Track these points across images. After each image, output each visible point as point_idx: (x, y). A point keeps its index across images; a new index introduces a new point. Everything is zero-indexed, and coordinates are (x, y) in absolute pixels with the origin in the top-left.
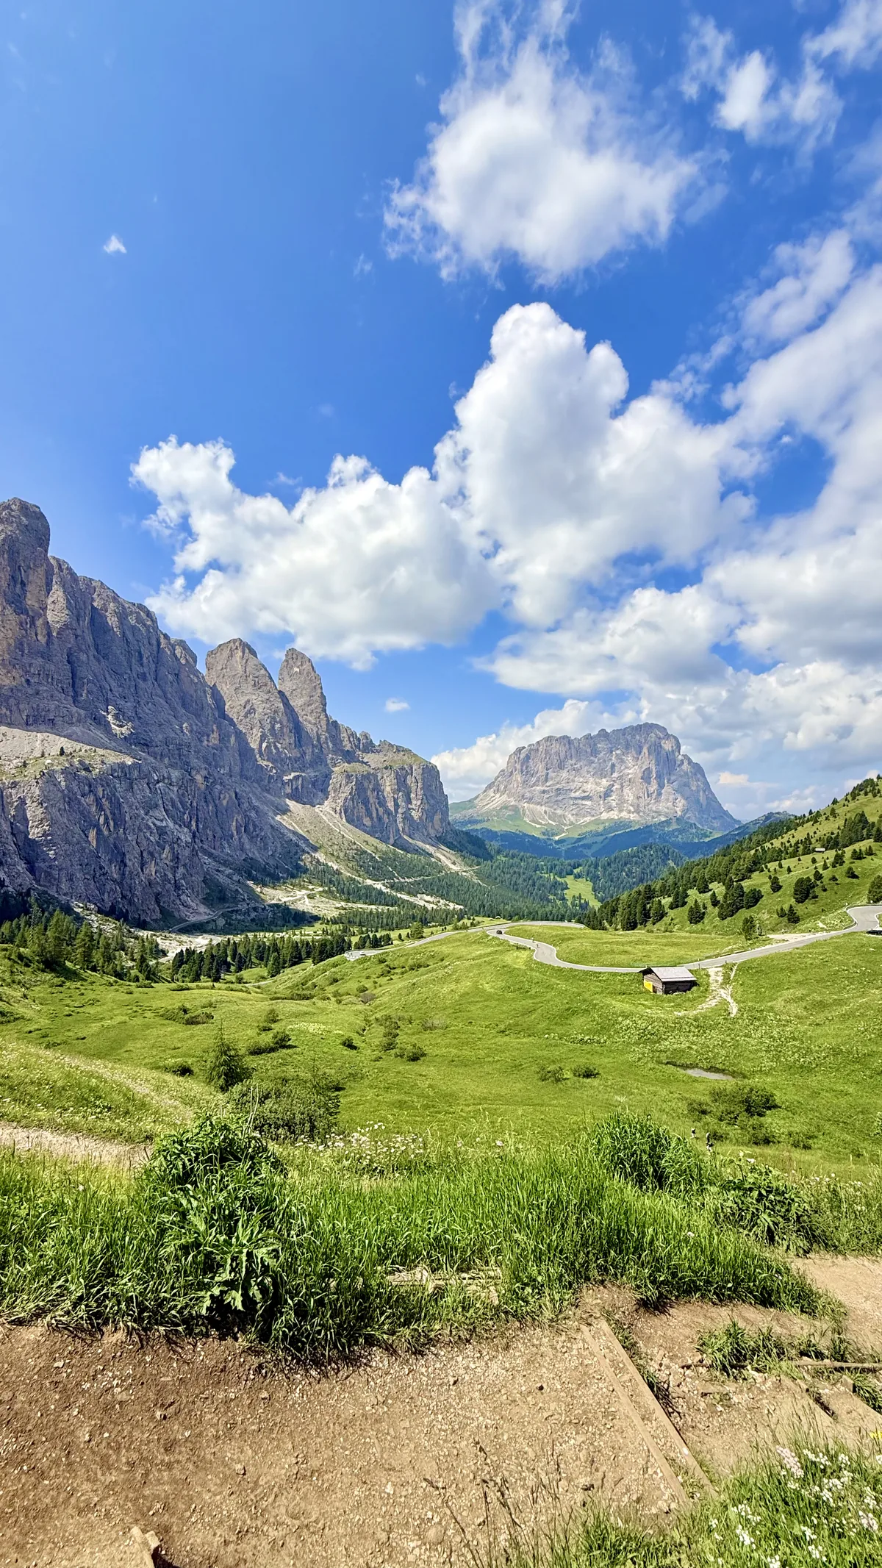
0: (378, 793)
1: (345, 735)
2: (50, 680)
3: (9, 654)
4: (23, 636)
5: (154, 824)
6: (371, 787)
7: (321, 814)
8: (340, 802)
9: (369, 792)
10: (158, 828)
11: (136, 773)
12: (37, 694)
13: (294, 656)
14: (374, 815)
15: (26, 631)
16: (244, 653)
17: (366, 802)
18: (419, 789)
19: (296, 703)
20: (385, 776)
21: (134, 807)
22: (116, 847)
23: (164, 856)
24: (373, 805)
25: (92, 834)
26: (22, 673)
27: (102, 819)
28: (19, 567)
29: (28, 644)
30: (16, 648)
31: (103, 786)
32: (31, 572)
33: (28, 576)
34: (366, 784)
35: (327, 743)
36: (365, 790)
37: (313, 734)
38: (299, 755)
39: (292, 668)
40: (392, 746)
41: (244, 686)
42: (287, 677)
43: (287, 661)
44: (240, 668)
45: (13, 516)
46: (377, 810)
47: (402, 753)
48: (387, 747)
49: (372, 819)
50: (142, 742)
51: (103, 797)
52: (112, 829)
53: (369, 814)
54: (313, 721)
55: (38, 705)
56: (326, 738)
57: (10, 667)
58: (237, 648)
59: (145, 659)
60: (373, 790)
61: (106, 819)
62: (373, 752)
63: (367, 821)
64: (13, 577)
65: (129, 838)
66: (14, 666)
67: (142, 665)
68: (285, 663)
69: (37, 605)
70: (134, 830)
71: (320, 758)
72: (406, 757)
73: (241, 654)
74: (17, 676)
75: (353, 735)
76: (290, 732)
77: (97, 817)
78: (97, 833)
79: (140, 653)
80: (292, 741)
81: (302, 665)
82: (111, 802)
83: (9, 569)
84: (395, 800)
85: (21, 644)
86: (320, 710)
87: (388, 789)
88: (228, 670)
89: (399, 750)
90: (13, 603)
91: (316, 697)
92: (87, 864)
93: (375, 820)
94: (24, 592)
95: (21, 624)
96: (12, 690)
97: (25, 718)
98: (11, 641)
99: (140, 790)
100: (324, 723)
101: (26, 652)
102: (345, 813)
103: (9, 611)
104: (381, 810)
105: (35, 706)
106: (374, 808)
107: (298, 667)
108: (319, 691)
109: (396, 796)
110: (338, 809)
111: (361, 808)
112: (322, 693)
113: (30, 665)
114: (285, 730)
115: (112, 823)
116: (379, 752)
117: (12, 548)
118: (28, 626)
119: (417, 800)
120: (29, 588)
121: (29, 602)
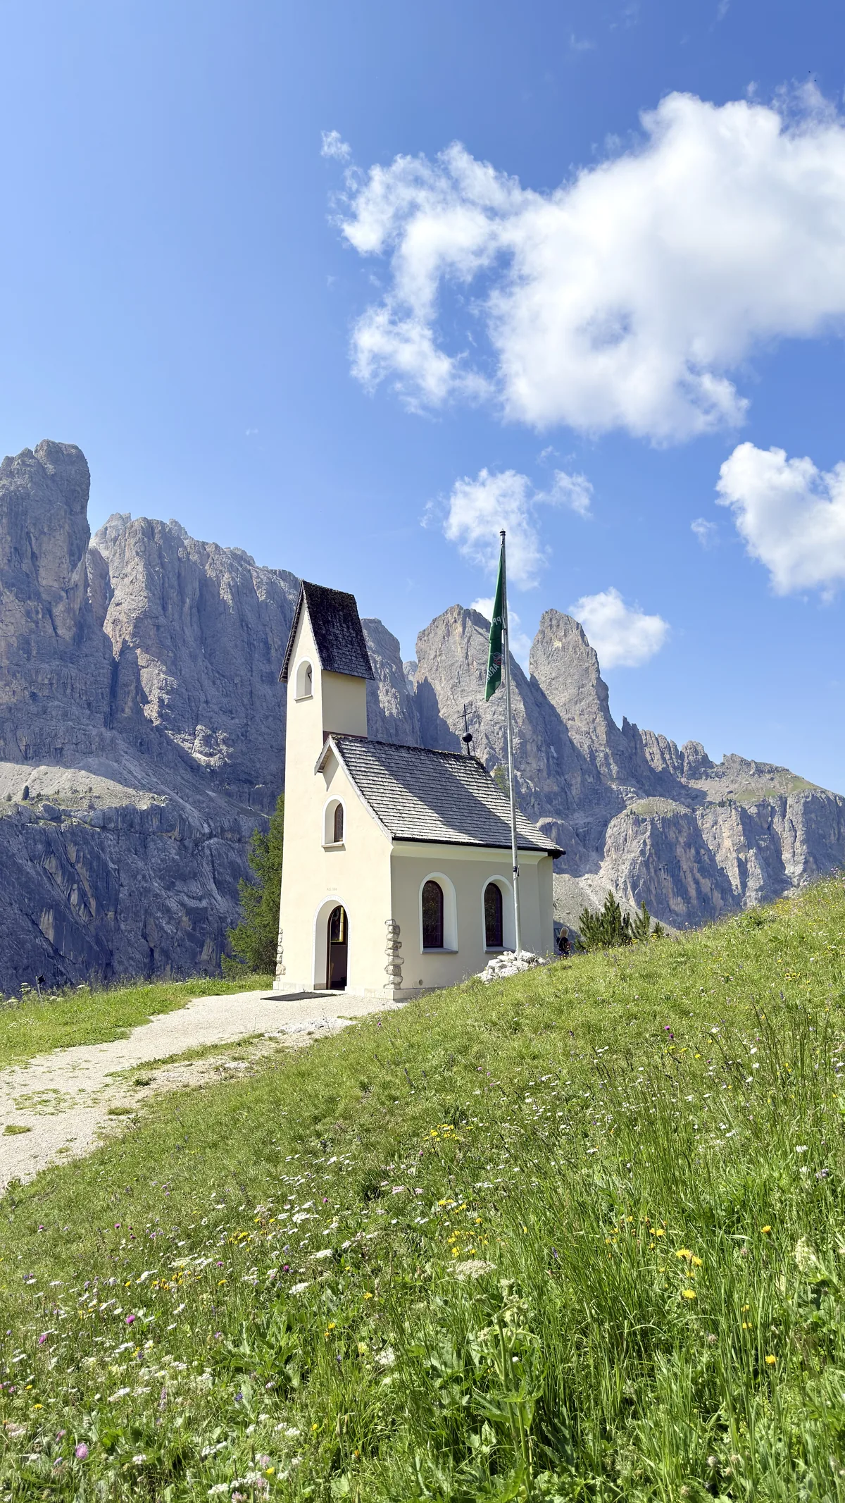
0: (698, 852)
1: (655, 749)
2: (68, 691)
3: (8, 659)
4: (31, 631)
5: (183, 904)
6: (682, 840)
7: (589, 891)
8: (625, 868)
9: (679, 850)
10: (190, 911)
11: (156, 822)
12: (45, 712)
13: (554, 622)
14: (693, 892)
15: (37, 623)
16: (464, 628)
17: (674, 869)
18: (798, 844)
19: (558, 699)
20: (721, 822)
21: (139, 877)
22: (98, 942)
23: (204, 957)
24: (689, 875)
25: (47, 921)
26: (25, 684)
27: (74, 898)
28: (28, 533)
29: (37, 642)
30: (19, 648)
31: (76, 844)
32: (45, 539)
33: (40, 545)
34: (672, 835)
35: (608, 765)
36: (671, 846)
37: (585, 750)
38: (556, 789)
39: (550, 641)
40: (748, 764)
41: (464, 679)
42: (542, 659)
43: (543, 632)
44: (459, 653)
45: (29, 465)
46: (697, 882)
47: (768, 776)
48: (737, 766)
49: (687, 900)
50: (243, 777)
51: (78, 862)
52: (93, 914)
53: (681, 891)
54: (584, 729)
55: (41, 729)
56: (606, 757)
57: (9, 678)
58: (455, 621)
59: (273, 651)
60: (688, 845)
61: (83, 895)
62: (707, 776)
63: (677, 905)
64: (16, 549)
65: (123, 926)
66: (14, 675)
67: (269, 661)
68: (540, 636)
69: (56, 585)
70: (136, 914)
71: (596, 792)
72: (776, 782)
73: (460, 629)
74: (18, 689)
75: (671, 747)
76: (539, 750)
77: (66, 893)
78: (55, 918)
79: (266, 643)
80: (543, 765)
81: (565, 635)
82: (91, 869)
83: (9, 538)
84: (742, 866)
85: (27, 642)
86: (595, 708)
87: (727, 843)
88: (444, 658)
89: (760, 770)
90: (13, 585)
91: (589, 688)
92: (26, 968)
93: (695, 902)
94: (36, 569)
95: (28, 614)
96: (10, 709)
97: (23, 748)
98: (14, 641)
99: (158, 850)
100: (602, 730)
101: (34, 653)
102: (634, 888)
103: (8, 597)
104: (706, 884)
105: (37, 730)
106: (690, 879)
107: (560, 640)
108: (594, 676)
109: (742, 856)
110: (621, 880)
111: (667, 883)
112: (599, 679)
113: (37, 672)
114: (528, 747)
115: (93, 903)
116: (719, 776)
117: (16, 507)
118: (40, 616)
119: (796, 863)
120: (42, 562)
121: (44, 582)
